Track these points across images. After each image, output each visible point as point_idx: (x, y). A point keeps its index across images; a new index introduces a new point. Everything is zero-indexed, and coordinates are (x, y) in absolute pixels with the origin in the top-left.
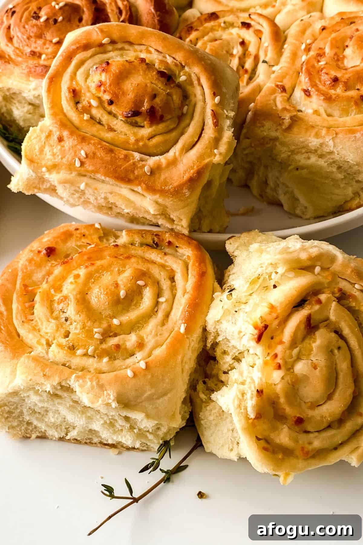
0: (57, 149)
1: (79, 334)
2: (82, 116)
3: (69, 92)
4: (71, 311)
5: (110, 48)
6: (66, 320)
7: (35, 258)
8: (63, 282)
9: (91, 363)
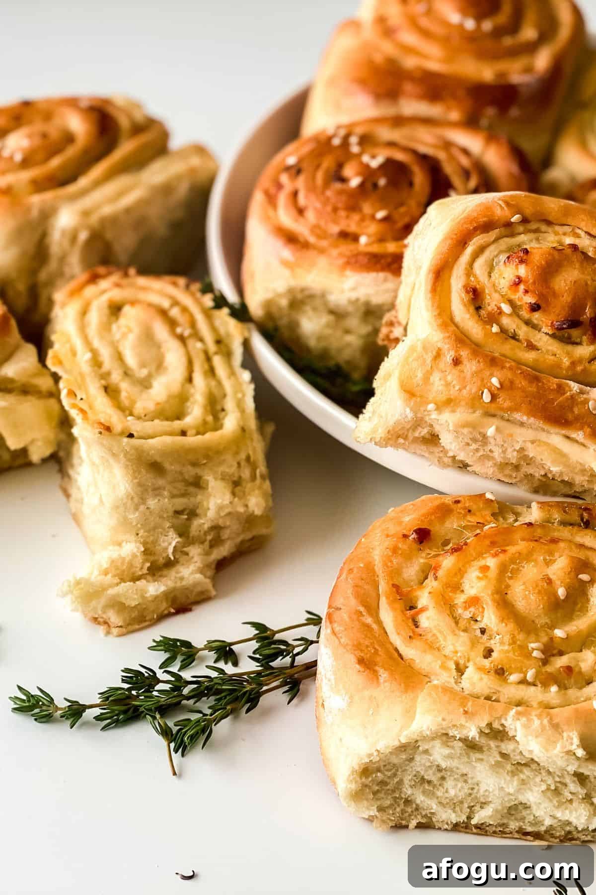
0: (452, 376)
1: (507, 652)
2: (488, 327)
3: (467, 292)
4: (490, 618)
5: (521, 229)
6: (483, 631)
7: (400, 545)
8: (462, 577)
9: (534, 694)
